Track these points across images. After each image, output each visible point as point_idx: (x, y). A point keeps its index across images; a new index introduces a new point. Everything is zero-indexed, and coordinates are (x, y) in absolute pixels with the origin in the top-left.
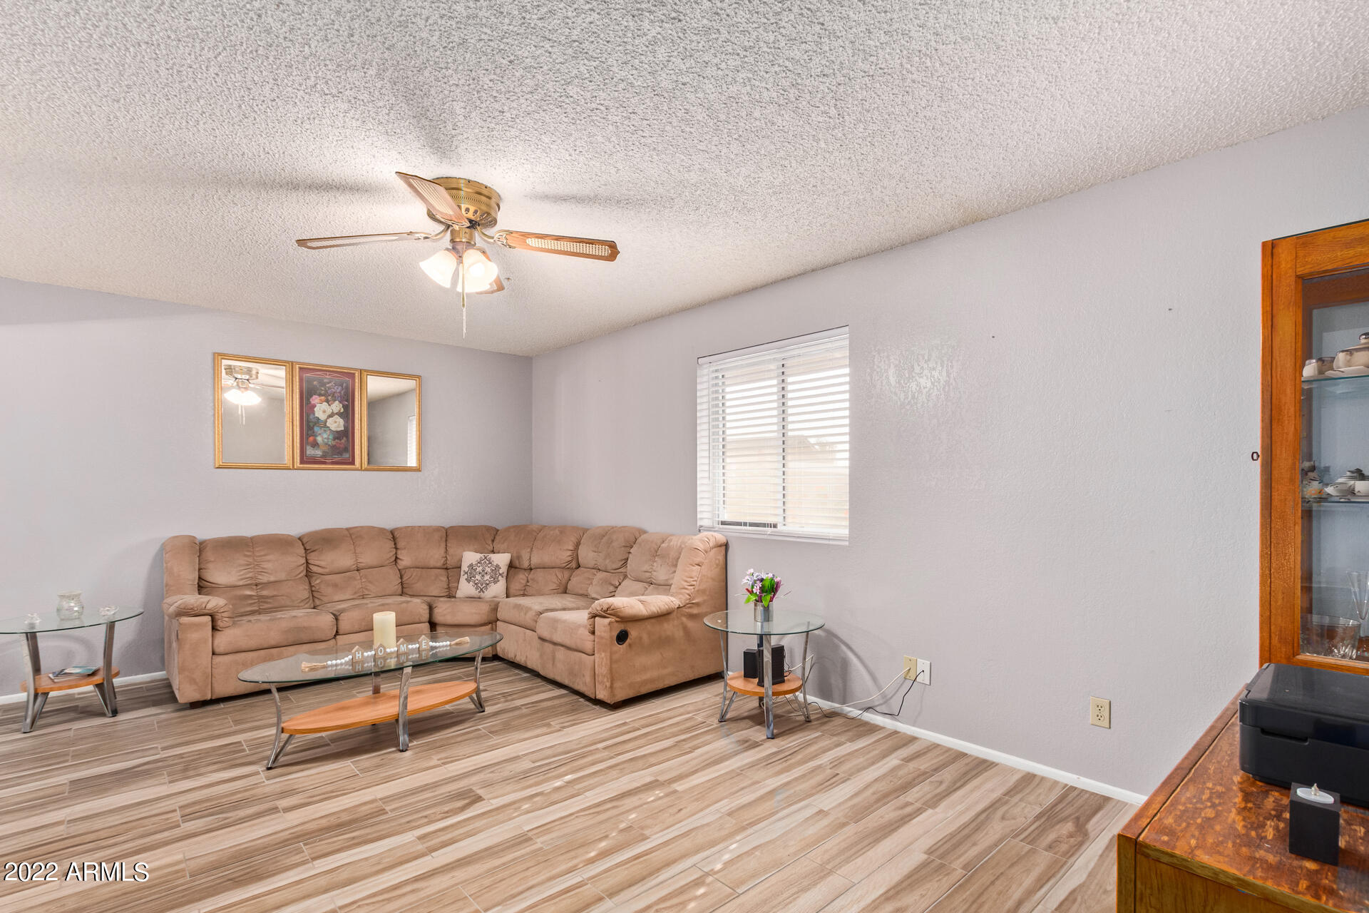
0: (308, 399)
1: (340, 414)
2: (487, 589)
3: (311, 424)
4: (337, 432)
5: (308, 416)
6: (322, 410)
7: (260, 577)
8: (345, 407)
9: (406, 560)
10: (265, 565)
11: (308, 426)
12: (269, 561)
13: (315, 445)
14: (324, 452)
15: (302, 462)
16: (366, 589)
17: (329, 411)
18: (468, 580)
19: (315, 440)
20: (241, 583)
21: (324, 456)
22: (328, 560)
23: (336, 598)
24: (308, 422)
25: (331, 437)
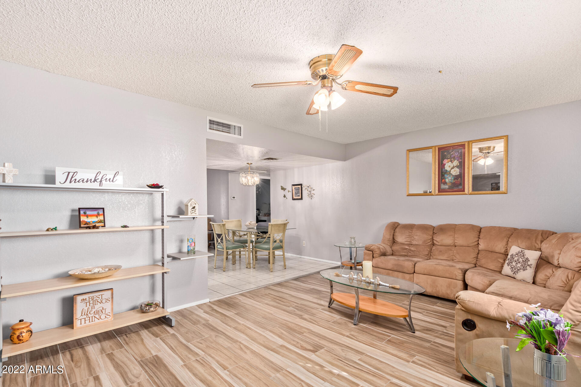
0: (442, 162)
1: (457, 167)
2: (518, 273)
3: (443, 173)
4: (456, 175)
5: (442, 170)
6: (448, 166)
7: (413, 242)
8: (460, 163)
9: (482, 246)
10: (415, 237)
11: (442, 173)
12: (416, 235)
13: (445, 183)
14: (449, 186)
15: (439, 191)
16: (455, 257)
17: (452, 166)
18: (508, 265)
19: (445, 181)
20: (406, 243)
21: (449, 188)
22: (440, 239)
23: (439, 258)
24: (442, 172)
25: (453, 179)
